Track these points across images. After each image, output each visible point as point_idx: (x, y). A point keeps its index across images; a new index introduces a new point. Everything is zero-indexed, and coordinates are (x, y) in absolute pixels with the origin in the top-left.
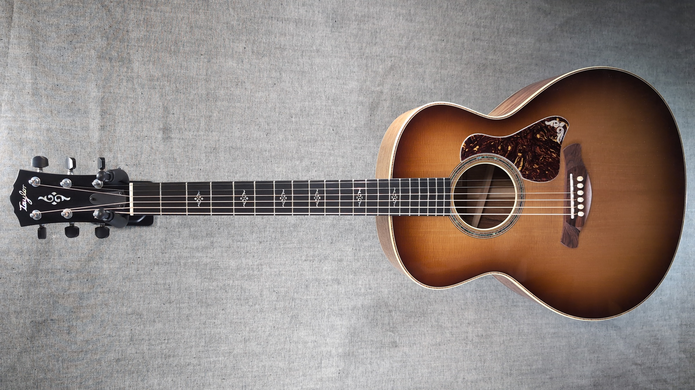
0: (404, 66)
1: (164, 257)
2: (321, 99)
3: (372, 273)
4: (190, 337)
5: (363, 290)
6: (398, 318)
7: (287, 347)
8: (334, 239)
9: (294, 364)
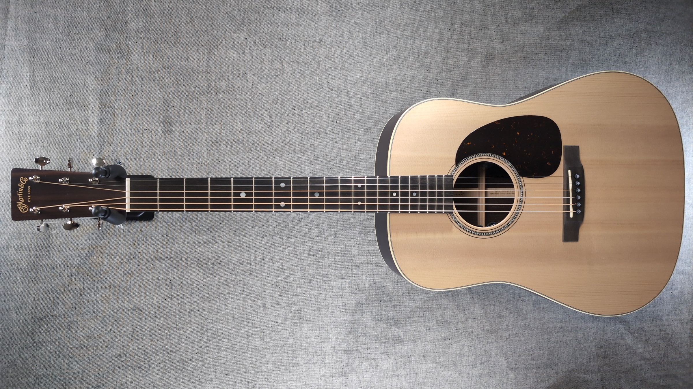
0: (410, 57)
1: (166, 251)
2: (324, 91)
3: (376, 268)
4: (192, 333)
5: (367, 285)
6: (403, 313)
7: (291, 342)
8: (338, 233)
9: (298, 360)
